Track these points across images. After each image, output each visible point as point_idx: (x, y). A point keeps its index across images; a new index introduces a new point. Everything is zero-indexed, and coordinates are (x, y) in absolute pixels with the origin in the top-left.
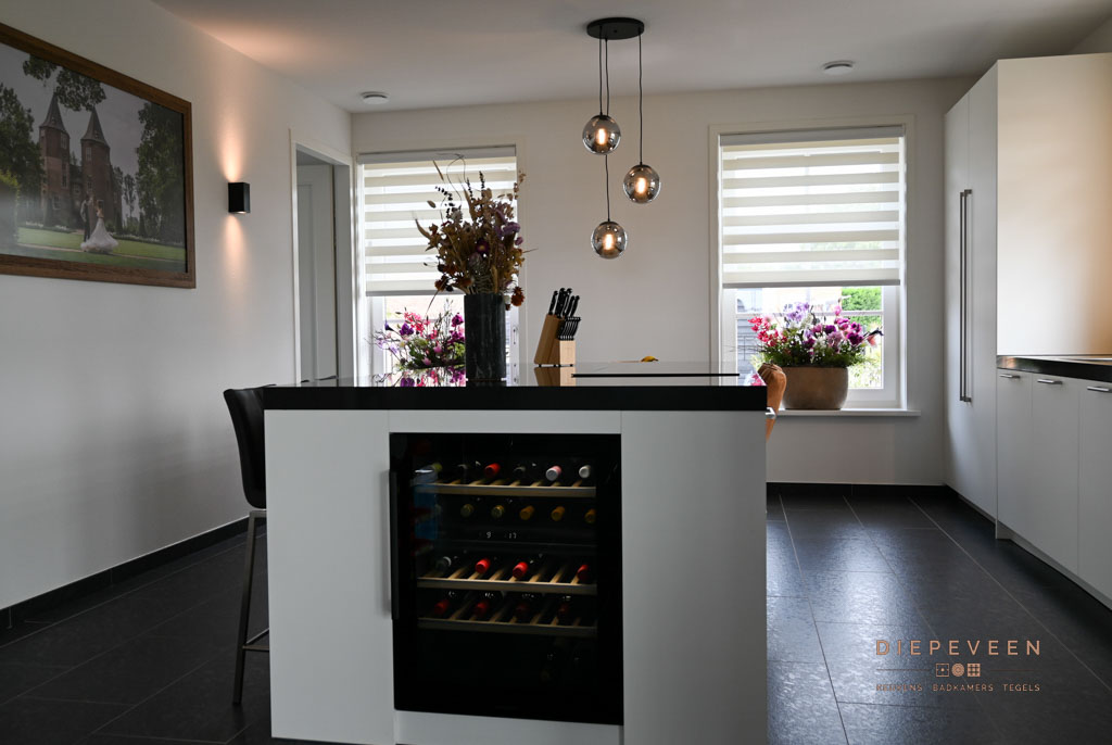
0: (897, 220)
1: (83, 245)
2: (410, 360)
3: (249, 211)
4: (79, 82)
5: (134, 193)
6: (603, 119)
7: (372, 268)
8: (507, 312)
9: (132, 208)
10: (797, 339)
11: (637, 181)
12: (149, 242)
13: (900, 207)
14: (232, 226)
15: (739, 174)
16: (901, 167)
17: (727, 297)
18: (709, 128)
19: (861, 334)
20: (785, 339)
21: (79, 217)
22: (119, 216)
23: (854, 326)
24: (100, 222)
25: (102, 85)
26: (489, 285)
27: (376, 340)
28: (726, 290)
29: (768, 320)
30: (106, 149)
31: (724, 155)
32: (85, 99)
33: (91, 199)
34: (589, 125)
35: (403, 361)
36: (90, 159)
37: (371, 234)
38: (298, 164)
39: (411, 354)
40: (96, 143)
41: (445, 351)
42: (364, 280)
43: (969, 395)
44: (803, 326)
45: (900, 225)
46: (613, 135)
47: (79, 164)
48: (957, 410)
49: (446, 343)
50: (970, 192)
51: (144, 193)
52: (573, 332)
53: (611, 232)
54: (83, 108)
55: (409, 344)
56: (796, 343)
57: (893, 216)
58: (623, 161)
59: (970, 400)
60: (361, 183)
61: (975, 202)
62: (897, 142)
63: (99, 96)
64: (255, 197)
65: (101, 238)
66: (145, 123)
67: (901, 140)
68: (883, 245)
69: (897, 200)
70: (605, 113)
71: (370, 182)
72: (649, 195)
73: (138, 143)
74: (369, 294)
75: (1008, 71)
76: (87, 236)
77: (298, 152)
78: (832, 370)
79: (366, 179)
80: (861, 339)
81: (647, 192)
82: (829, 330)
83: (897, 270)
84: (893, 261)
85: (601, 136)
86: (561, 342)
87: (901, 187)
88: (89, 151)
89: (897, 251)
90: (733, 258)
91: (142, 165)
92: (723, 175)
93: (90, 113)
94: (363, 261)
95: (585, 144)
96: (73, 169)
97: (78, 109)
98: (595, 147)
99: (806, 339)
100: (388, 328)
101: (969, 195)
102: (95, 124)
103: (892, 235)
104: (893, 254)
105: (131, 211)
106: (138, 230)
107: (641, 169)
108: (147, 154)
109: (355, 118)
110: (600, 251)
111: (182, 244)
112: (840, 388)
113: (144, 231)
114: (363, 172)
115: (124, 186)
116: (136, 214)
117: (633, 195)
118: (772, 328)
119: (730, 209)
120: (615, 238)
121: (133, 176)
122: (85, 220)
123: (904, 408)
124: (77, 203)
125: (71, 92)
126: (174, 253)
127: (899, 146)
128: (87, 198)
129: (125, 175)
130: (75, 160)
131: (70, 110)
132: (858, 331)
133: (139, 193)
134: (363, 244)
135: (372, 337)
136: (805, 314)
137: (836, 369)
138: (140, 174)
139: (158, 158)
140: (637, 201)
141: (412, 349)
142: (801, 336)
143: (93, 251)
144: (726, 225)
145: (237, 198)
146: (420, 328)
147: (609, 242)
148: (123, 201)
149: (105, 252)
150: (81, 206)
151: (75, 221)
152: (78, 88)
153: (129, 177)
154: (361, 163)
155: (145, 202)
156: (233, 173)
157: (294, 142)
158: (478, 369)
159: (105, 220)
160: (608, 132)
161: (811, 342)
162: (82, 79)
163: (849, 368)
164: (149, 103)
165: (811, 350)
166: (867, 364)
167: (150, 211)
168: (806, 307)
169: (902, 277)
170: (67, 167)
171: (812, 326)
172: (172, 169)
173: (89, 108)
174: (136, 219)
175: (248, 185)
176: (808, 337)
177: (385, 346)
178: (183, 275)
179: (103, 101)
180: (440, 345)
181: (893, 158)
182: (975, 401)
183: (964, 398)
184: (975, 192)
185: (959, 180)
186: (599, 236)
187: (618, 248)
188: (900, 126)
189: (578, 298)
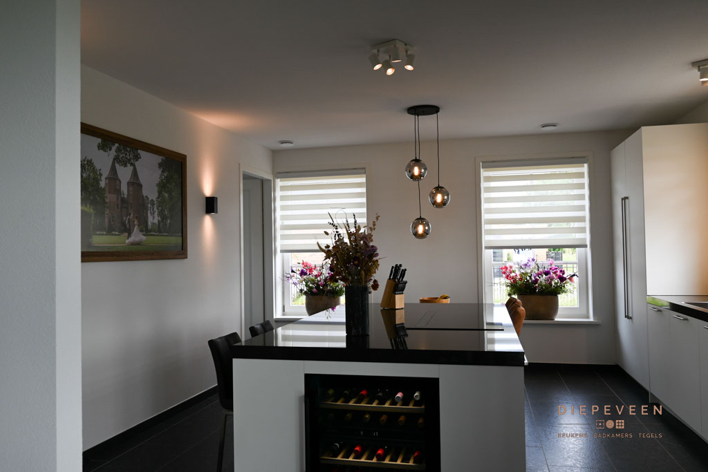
0: (584, 210)
1: (127, 241)
2: (305, 290)
3: (217, 213)
4: (127, 151)
5: (155, 209)
6: (417, 161)
7: (284, 237)
8: (370, 295)
9: (154, 217)
10: (528, 278)
11: (436, 196)
12: (162, 236)
13: (586, 203)
14: (208, 221)
15: (493, 184)
16: (586, 181)
17: (487, 254)
18: (475, 159)
19: (565, 276)
20: (521, 279)
21: (125, 225)
22: (146, 223)
23: (561, 271)
24: (136, 227)
25: (139, 151)
26: (359, 281)
27: (286, 278)
28: (486, 250)
29: (511, 267)
30: (140, 186)
31: (484, 173)
32: (129, 160)
33: (132, 215)
34: (409, 164)
35: (301, 290)
36: (131, 193)
37: (283, 218)
38: (244, 179)
39: (307, 285)
40: (135, 184)
41: (325, 285)
42: (279, 244)
43: (630, 315)
44: (532, 271)
45: (587, 214)
46: (423, 170)
47: (126, 196)
48: (623, 323)
49: (326, 280)
50: (627, 198)
51: (160, 208)
52: (403, 289)
53: (422, 224)
54: (129, 165)
55: (305, 280)
56: (528, 281)
57: (582, 208)
58: (428, 184)
59: (631, 318)
60: (278, 189)
61: (631, 204)
62: (583, 166)
63: (137, 157)
64: (220, 205)
65: (137, 236)
66: (161, 169)
67: (586, 165)
68: (576, 225)
69: (584, 199)
70: (418, 158)
71: (283, 188)
72: (444, 203)
73: (157, 180)
74: (282, 251)
75: (648, 133)
76: (129, 236)
77: (243, 174)
78: (549, 297)
79: (281, 187)
80: (565, 279)
81: (442, 202)
82: (547, 273)
83: (585, 239)
84: (583, 234)
85: (416, 171)
86: (396, 296)
87: (586, 192)
88: (131, 189)
89: (585, 228)
90: (490, 232)
91: (160, 193)
92: (484, 185)
93: (132, 168)
94: (279, 233)
95: (407, 175)
96: (123, 200)
97: (126, 166)
98: (413, 177)
99: (533, 279)
100: (293, 271)
101: (627, 200)
102: (135, 173)
103: (582, 219)
104: (582, 230)
105: (153, 219)
106: (156, 230)
107: (439, 189)
108: (162, 186)
109: (275, 154)
110: (416, 234)
111: (180, 234)
112: (554, 307)
113: (160, 229)
114: (279, 183)
115: (149, 205)
116: (156, 221)
117: (434, 203)
118: (514, 272)
119: (487, 204)
120: (424, 227)
121: (155, 199)
122: (128, 227)
123: (591, 319)
124: (124, 218)
125: (123, 157)
126: (175, 240)
127: (585, 168)
128: (130, 215)
129: (150, 199)
130: (123, 194)
131: (122, 167)
132: (563, 274)
133: (158, 208)
134: (279, 223)
135: (283, 276)
136: (533, 264)
137: (552, 297)
138: (158, 198)
139: (168, 188)
140: (437, 207)
141: (306, 283)
142: (530, 277)
143: (132, 244)
144: (486, 213)
145: (211, 205)
146: (311, 270)
147: (420, 229)
148: (149, 214)
149: (138, 244)
150: (126, 220)
151: (123, 228)
152: (126, 154)
153: (152, 200)
154: (278, 178)
155: (161, 214)
156: (208, 191)
157: (242, 170)
158: (353, 329)
159: (139, 226)
160: (420, 169)
161: (536, 281)
162: (129, 149)
163: (559, 296)
164: (164, 158)
165: (537, 285)
166: (569, 294)
167: (163, 217)
168: (533, 260)
169: (588, 243)
170: (119, 197)
171: (537, 272)
172: (176, 193)
173: (132, 164)
174: (155, 223)
175: (217, 198)
176: (535, 277)
177: (291, 281)
178: (180, 252)
179: (140, 160)
180: (322, 281)
181: (581, 175)
182: (634, 318)
183: (627, 317)
184: (630, 198)
185: (620, 190)
186: (415, 226)
187: (426, 233)
188: (584, 157)
189: (405, 270)
